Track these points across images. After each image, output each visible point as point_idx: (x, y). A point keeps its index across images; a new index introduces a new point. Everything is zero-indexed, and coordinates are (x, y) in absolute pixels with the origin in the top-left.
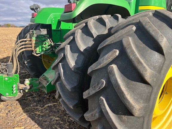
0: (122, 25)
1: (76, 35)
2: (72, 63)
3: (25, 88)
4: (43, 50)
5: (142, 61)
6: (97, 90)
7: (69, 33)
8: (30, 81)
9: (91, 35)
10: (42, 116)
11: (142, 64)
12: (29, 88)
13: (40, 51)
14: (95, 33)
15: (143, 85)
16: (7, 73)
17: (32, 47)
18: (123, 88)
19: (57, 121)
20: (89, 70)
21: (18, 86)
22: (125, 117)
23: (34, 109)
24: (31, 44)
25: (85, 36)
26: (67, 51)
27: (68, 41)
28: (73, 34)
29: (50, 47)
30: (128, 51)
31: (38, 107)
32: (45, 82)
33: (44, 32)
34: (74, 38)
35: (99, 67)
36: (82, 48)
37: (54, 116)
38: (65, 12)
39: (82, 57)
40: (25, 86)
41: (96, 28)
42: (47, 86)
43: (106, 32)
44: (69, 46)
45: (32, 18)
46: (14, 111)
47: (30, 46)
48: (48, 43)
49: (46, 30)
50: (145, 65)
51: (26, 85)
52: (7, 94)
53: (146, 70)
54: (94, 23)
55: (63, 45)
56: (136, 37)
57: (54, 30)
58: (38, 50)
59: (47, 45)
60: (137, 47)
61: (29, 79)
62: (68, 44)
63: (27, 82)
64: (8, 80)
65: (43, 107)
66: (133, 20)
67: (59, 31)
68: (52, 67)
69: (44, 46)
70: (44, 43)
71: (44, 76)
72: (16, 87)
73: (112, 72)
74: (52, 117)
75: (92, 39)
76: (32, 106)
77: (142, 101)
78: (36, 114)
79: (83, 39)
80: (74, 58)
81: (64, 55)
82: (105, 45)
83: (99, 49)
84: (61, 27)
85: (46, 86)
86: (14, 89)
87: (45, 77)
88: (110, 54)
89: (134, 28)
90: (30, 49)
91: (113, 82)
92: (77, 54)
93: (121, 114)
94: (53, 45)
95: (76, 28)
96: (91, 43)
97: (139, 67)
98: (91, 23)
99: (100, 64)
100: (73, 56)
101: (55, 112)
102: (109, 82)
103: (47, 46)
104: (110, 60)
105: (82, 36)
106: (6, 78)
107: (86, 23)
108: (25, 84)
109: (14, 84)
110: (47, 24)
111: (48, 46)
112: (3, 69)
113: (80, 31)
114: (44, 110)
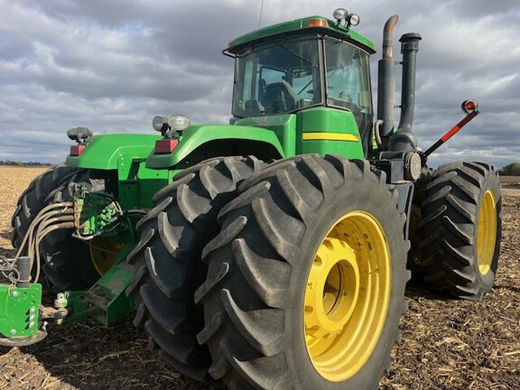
0: (254, 180)
1: (178, 193)
2: (173, 244)
3: (55, 314)
4: (100, 226)
5: (275, 230)
6: (218, 279)
7: (164, 190)
8: (68, 299)
9: (205, 194)
10: (97, 379)
11: (274, 233)
12: (65, 313)
13: (93, 228)
14: (213, 190)
15: (279, 263)
16: (18, 280)
17: (73, 221)
18: (252, 269)
19: (133, 383)
20: (205, 252)
21: (40, 312)
22: (257, 313)
23: (74, 367)
24: (73, 214)
25: (196, 196)
26: (162, 223)
27: (164, 205)
28: (173, 192)
29: (116, 218)
30: (259, 217)
31: (83, 363)
32: (104, 299)
33: (99, 186)
34: (175, 201)
35: (220, 244)
36: (191, 216)
37: (125, 375)
38: (156, 153)
39: (192, 233)
40: (56, 311)
41: (215, 182)
42: (108, 308)
43: (233, 188)
44: (165, 214)
45: (71, 155)
46: (26, 375)
47: (71, 217)
48: (112, 210)
49: (103, 181)
50: (277, 235)
51: (57, 309)
52: (14, 331)
53: (279, 242)
54: (211, 174)
55: (152, 213)
56: (270, 198)
57: (124, 183)
58: (89, 226)
59: (109, 215)
60: (270, 212)
61: (67, 293)
62: (164, 211)
63: (62, 300)
64: (17, 298)
65: (95, 361)
66: (269, 172)
67: (133, 183)
68: (129, 257)
69: (103, 217)
70: (104, 211)
71: (98, 288)
72: (35, 312)
73: (238, 250)
74: (121, 379)
75: (208, 201)
76: (67, 361)
77: (278, 286)
78: (81, 377)
79: (191, 202)
80: (177, 237)
81: (157, 231)
82: (228, 210)
83: (220, 217)
84: (138, 174)
85: (105, 308)
86: (32, 317)
87: (102, 288)
88: (235, 223)
89: (268, 185)
90: (70, 224)
91: (239, 262)
92: (182, 228)
93: (252, 310)
94: (122, 214)
95: (177, 182)
96: (206, 208)
97: (271, 239)
98: (205, 173)
99: (221, 239)
100: (173, 233)
101: (127, 369)
102: (234, 265)
103: (110, 217)
104: (235, 232)
105: (189, 196)
106: (15, 293)
107: (197, 172)
108: (57, 305)
109: (32, 306)
110: (108, 168)
111: (113, 216)
112: (8, 272)
113: (186, 187)
114: (98, 369)
